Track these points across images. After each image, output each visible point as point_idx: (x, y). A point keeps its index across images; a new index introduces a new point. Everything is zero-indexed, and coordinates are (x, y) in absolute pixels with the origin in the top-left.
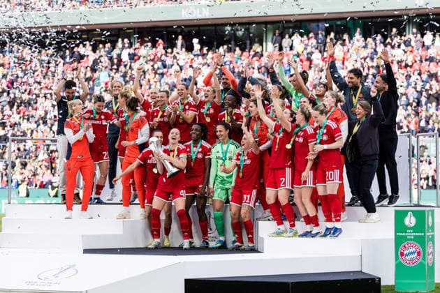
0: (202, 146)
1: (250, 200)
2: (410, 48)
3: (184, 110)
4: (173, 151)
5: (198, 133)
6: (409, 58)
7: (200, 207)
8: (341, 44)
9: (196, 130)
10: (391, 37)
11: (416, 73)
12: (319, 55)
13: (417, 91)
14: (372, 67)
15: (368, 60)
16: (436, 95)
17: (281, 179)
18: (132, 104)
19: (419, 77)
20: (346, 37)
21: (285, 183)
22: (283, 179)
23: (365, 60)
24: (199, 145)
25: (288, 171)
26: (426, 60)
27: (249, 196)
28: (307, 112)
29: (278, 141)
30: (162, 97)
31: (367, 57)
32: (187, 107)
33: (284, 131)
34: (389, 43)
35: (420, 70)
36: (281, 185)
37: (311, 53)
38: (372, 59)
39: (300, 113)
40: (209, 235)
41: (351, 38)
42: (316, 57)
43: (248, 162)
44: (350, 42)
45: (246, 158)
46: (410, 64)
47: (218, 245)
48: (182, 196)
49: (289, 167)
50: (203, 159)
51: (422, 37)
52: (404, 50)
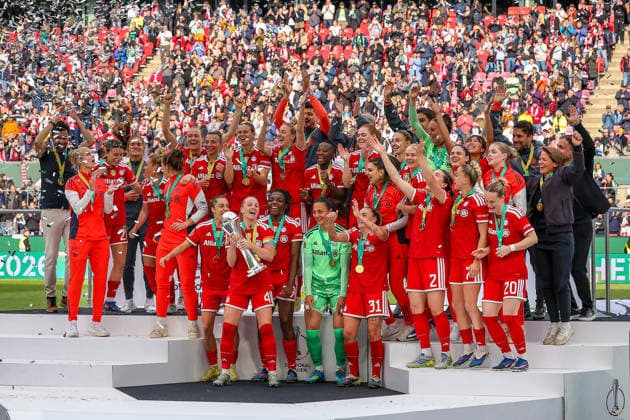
0: (286, 224)
1: (381, 308)
2: (302, 25)
3: (250, 163)
4: (251, 231)
5: (281, 204)
6: (303, 38)
7: (286, 319)
8: (200, 18)
9: (278, 199)
10: (273, 8)
11: (316, 62)
12: (169, 34)
13: (320, 89)
14: (250, 51)
15: (242, 42)
16: (348, 95)
17: (431, 276)
18: (175, 160)
19: (319, 68)
20: (206, 7)
21: (436, 282)
22: (435, 276)
23: (237, 42)
24: (281, 223)
25: (441, 263)
26: (327, 42)
27: (378, 302)
28: (473, 173)
29: (424, 216)
30: (213, 142)
31: (240, 38)
32: (254, 159)
33: (435, 201)
34: (270, 15)
35: (321, 57)
36: (431, 285)
37: (156, 31)
38: (248, 41)
39: (463, 174)
40: (297, 362)
41: (213, 9)
42: (165, 36)
43: (371, 249)
44: (212, 15)
45: (368, 243)
46: (304, 47)
47: (315, 378)
48: (267, 303)
49: (440, 256)
50: (289, 244)
51: (320, 7)
52: (292, 27)
